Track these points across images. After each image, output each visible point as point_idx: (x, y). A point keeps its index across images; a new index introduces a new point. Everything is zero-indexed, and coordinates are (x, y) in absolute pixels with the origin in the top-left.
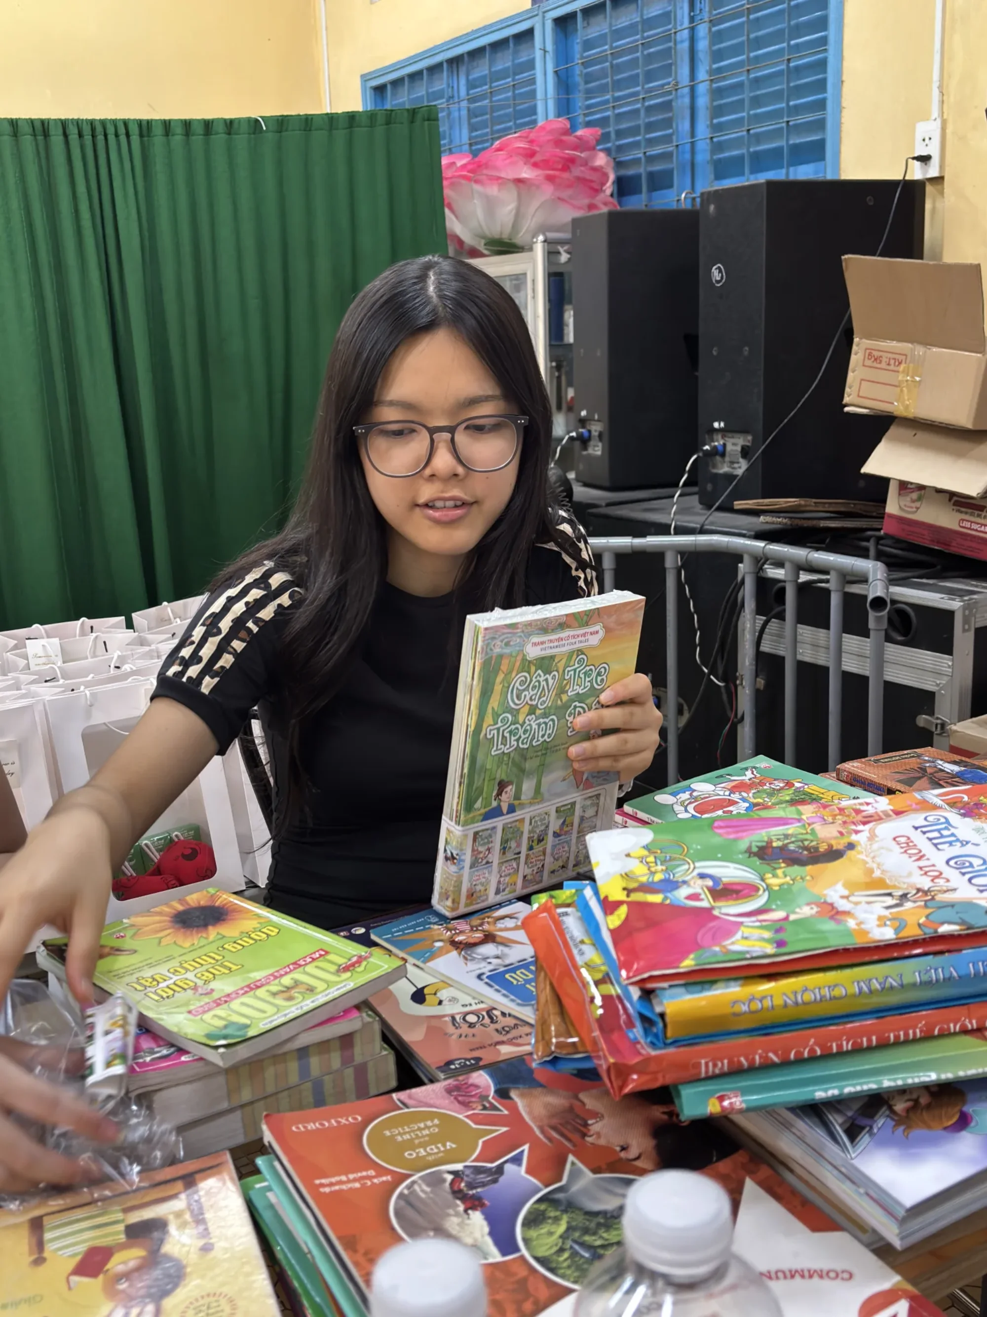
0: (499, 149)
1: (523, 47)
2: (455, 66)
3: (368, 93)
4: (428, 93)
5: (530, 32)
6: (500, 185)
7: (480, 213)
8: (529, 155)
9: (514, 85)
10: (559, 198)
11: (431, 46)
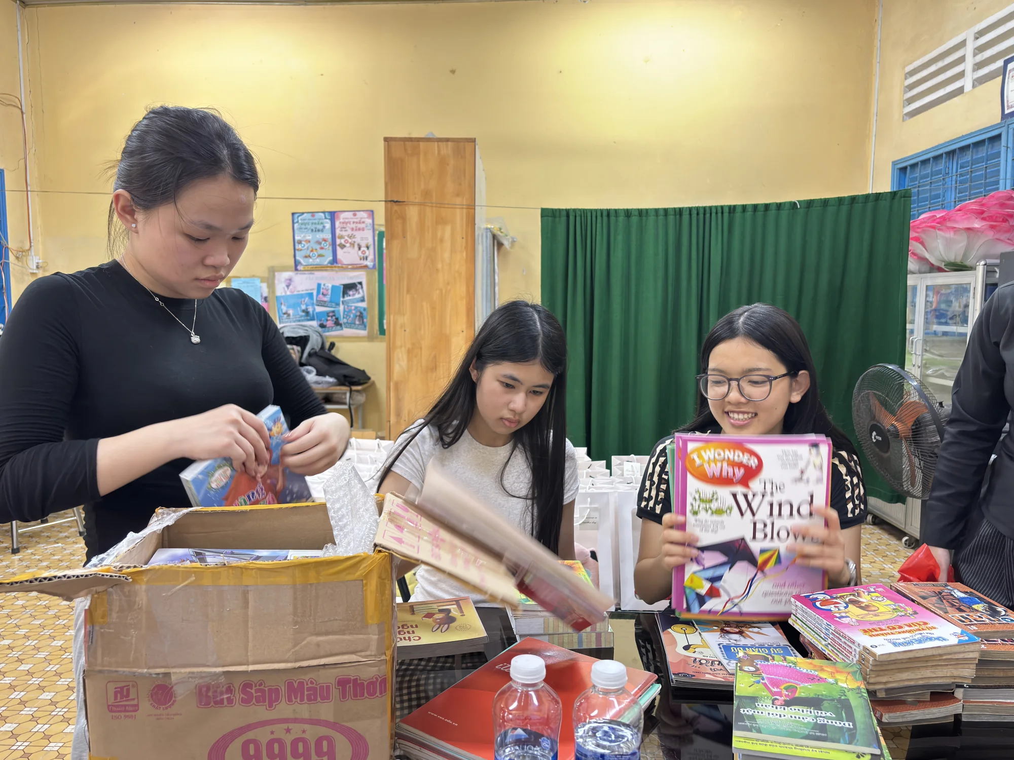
0: (960, 210)
1: (996, 144)
2: (951, 156)
3: (896, 171)
4: (932, 171)
5: (999, 137)
6: (955, 231)
7: (941, 248)
8: (980, 214)
9: (986, 167)
10: (997, 239)
11: (937, 144)
